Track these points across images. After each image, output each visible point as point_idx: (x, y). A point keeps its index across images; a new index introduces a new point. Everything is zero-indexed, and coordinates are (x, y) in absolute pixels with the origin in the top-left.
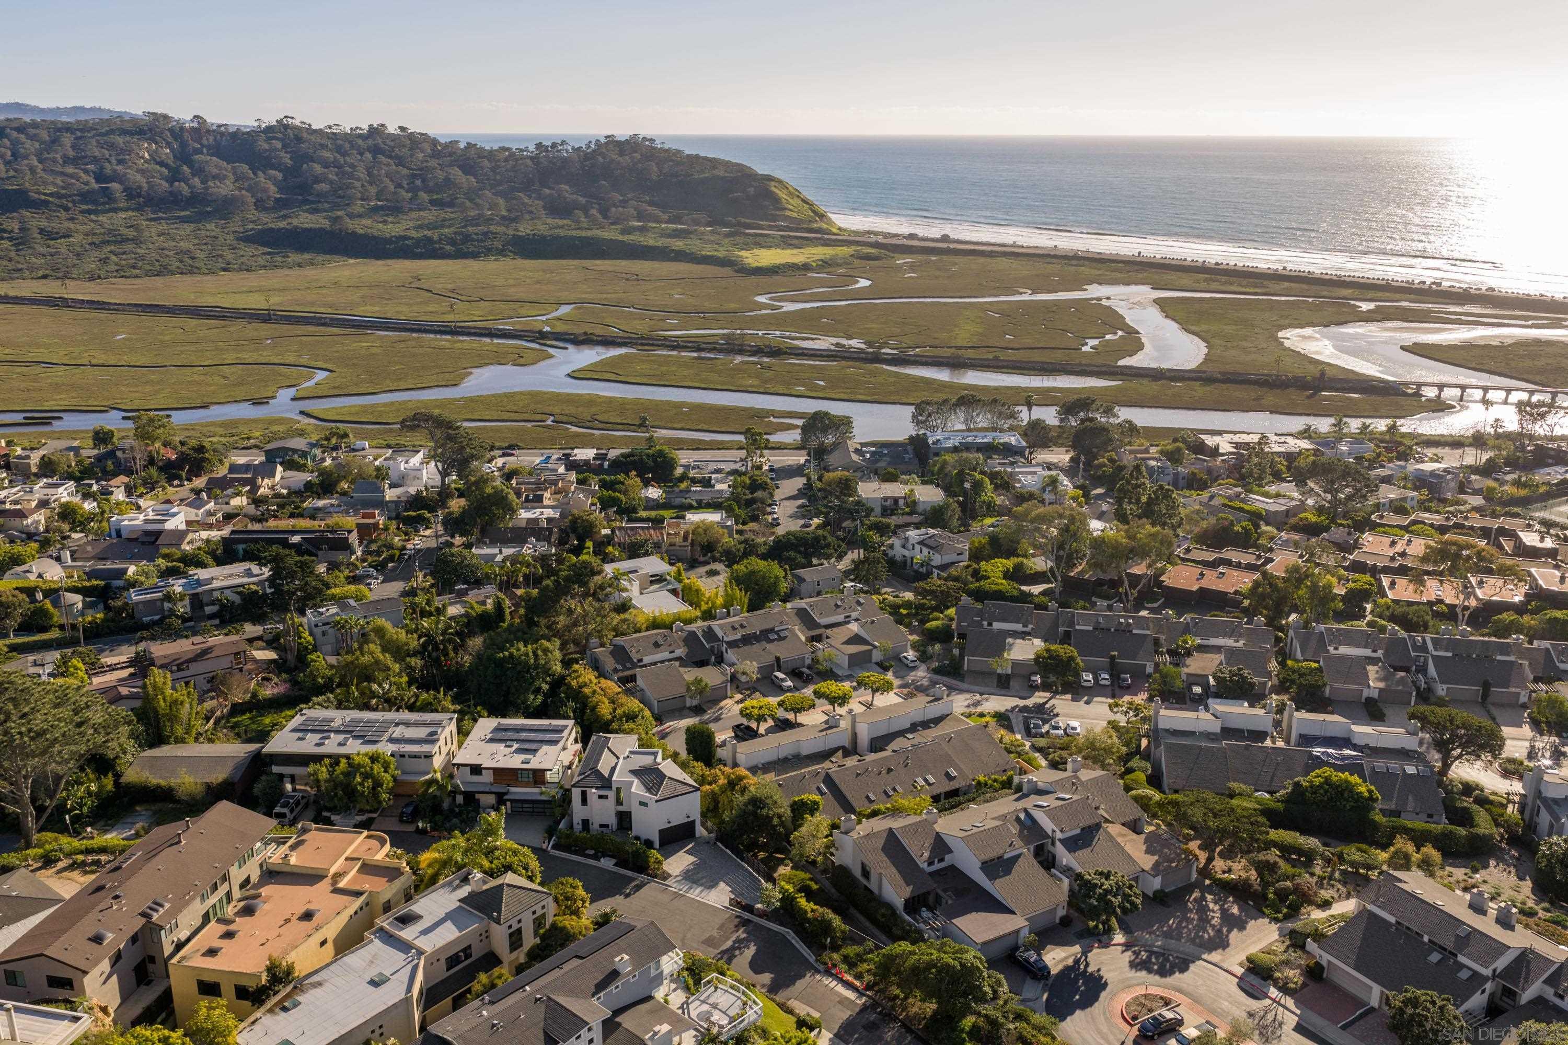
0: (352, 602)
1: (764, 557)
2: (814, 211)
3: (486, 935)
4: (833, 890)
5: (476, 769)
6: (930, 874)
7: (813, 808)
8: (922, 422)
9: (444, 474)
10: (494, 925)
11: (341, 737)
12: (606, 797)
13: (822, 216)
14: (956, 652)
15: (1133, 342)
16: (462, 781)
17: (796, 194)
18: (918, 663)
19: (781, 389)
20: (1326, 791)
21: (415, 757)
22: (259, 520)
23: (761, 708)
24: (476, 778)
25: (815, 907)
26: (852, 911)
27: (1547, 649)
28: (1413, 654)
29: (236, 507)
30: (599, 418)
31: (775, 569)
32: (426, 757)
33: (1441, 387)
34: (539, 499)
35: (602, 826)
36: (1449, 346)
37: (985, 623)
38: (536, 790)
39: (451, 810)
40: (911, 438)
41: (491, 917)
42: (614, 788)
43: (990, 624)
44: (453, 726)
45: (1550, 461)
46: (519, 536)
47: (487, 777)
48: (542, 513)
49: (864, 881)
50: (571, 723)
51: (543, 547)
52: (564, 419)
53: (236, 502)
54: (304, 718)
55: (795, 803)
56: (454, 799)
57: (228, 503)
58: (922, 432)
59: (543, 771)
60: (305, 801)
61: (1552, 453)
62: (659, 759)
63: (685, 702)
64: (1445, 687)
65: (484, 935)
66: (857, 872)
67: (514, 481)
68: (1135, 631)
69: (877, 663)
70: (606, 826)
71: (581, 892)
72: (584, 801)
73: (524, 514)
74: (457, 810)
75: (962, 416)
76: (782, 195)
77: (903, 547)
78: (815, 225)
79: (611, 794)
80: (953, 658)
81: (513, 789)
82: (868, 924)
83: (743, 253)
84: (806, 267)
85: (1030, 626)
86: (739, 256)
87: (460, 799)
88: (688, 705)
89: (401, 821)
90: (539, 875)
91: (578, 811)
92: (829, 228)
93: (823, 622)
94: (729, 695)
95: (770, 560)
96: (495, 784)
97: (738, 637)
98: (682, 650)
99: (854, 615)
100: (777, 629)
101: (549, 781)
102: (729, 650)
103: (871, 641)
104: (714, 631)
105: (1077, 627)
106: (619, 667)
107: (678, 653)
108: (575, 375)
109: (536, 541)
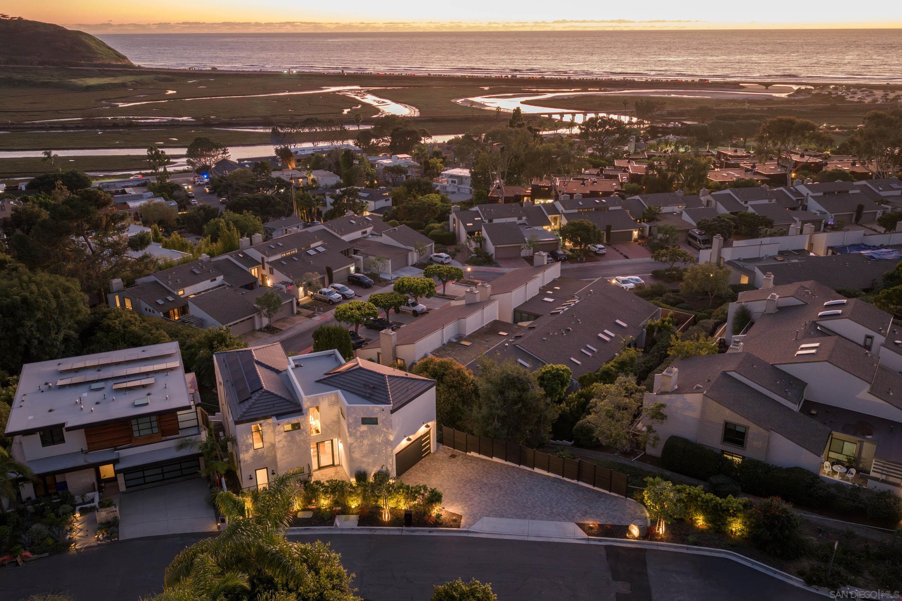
13: (124, 58)
14: (476, 246)
17: (103, 44)
18: (451, 259)
24: (53, 450)
27: (866, 185)
28: (794, 199)
37: (488, 221)
38: (169, 444)
43: (492, 221)
47: (75, 444)
59: (172, 413)
62: (342, 360)
63: (254, 325)
64: (833, 215)
66: (712, 441)
68: (610, 208)
69: (414, 266)
78: (119, 63)
83: (73, 80)
84: (124, 85)
85: (524, 218)
86: (71, 82)
88: (257, 327)
92: (132, 66)
93: (347, 238)
94: (295, 312)
95: (245, 211)
96: (90, 450)
97: (278, 257)
98: (221, 277)
99: (369, 230)
100: (312, 246)
101: (181, 425)
102: (275, 270)
103: (402, 246)
104: (248, 256)
105: (564, 211)
106: (160, 302)
107: (220, 279)
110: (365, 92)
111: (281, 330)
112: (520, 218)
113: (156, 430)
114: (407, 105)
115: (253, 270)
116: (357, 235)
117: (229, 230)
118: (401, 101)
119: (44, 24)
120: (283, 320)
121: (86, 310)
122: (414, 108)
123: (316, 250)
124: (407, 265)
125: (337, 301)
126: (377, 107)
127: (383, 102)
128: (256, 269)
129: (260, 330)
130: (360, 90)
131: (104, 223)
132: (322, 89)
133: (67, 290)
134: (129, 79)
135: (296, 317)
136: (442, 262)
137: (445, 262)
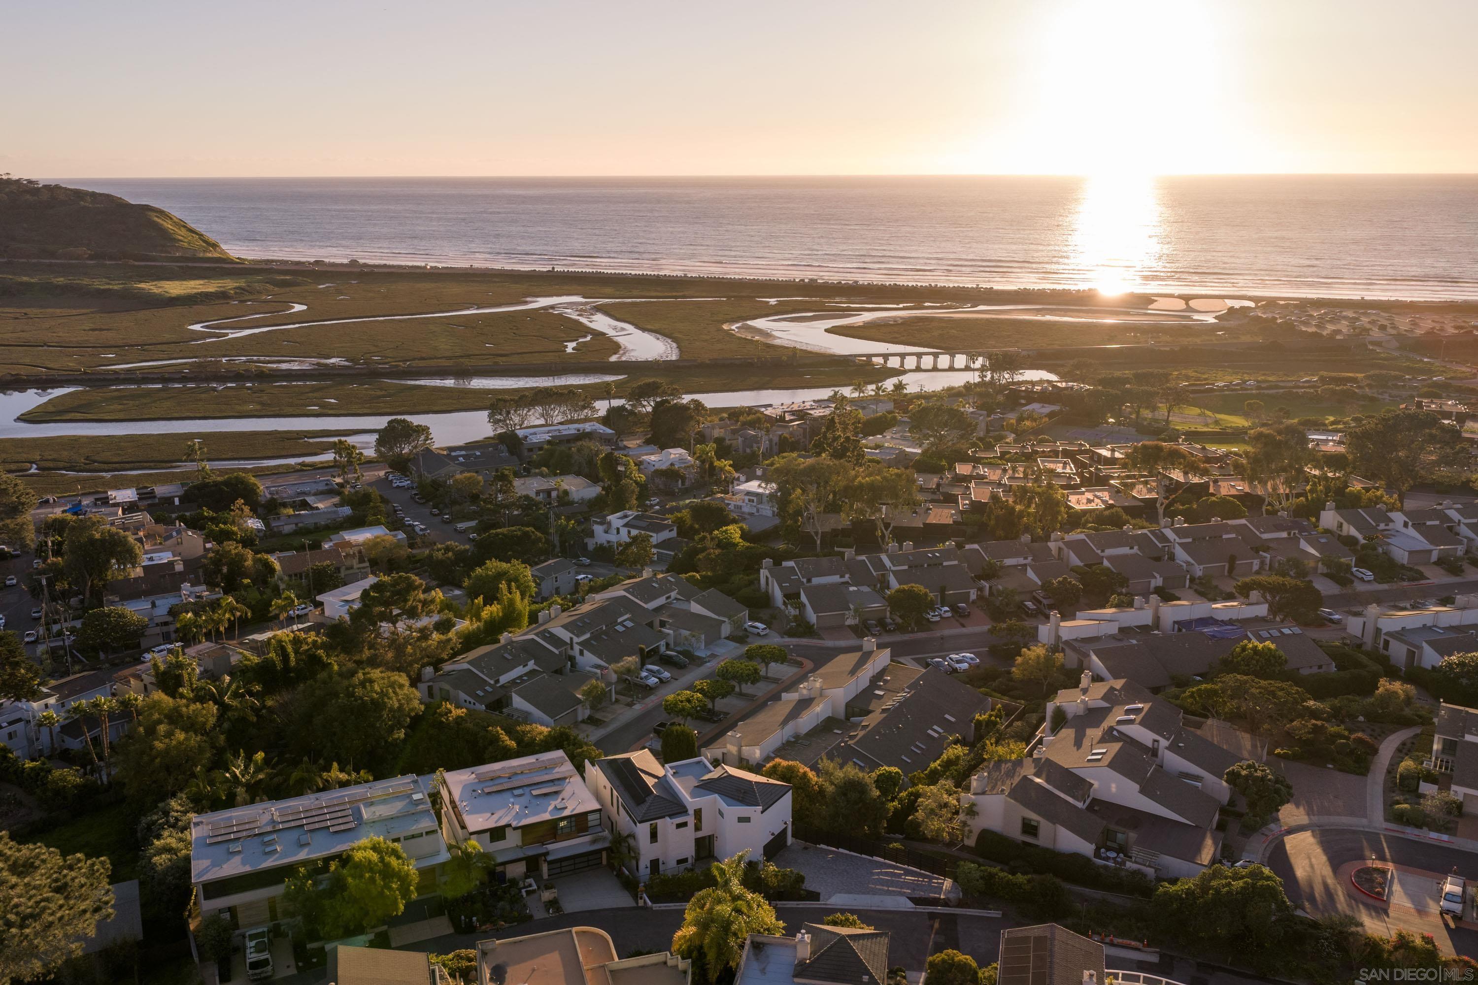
2: (205, 241)
5: (497, 833)
8: (500, 420)
12: (685, 824)
13: (215, 246)
14: (795, 612)
17: (181, 224)
18: (768, 631)
19: (290, 410)
20: (1258, 661)
21: (413, 837)
24: (500, 845)
27: (1245, 525)
30: (97, 458)
33: (886, 356)
35: (679, 862)
36: (858, 327)
37: (805, 581)
42: (691, 812)
43: (811, 580)
47: (513, 839)
48: (151, 559)
50: (559, 753)
51: (204, 592)
52: (50, 464)
54: (208, 827)
58: (506, 429)
62: (710, 767)
63: (576, 716)
64: (1201, 567)
68: (945, 564)
69: (727, 638)
70: (685, 860)
72: (654, 836)
76: (168, 225)
77: (606, 532)
78: (209, 255)
79: (691, 820)
80: (796, 620)
81: (551, 847)
83: (142, 285)
84: (224, 296)
85: (847, 576)
86: (139, 289)
88: (579, 718)
91: (647, 851)
92: (228, 261)
93: (650, 606)
94: (614, 699)
95: (513, 560)
96: (525, 846)
97: (588, 636)
98: (533, 661)
99: (673, 594)
100: (619, 620)
101: (590, 826)
102: (585, 652)
103: (713, 616)
105: (893, 568)
106: (480, 693)
107: (531, 665)
108: (29, 418)
109: (192, 586)
111: (604, 722)
112: (842, 576)
113: (573, 829)
114: (660, 337)
116: (661, 601)
118: (649, 327)
119: (93, 195)
120: (604, 709)
122: (669, 341)
123: (624, 626)
124: (720, 638)
125: (655, 687)
126: (615, 339)
127: (623, 329)
129: (583, 722)
130: (586, 303)
132: (526, 303)
135: (616, 706)
136: (758, 634)
137: (762, 634)
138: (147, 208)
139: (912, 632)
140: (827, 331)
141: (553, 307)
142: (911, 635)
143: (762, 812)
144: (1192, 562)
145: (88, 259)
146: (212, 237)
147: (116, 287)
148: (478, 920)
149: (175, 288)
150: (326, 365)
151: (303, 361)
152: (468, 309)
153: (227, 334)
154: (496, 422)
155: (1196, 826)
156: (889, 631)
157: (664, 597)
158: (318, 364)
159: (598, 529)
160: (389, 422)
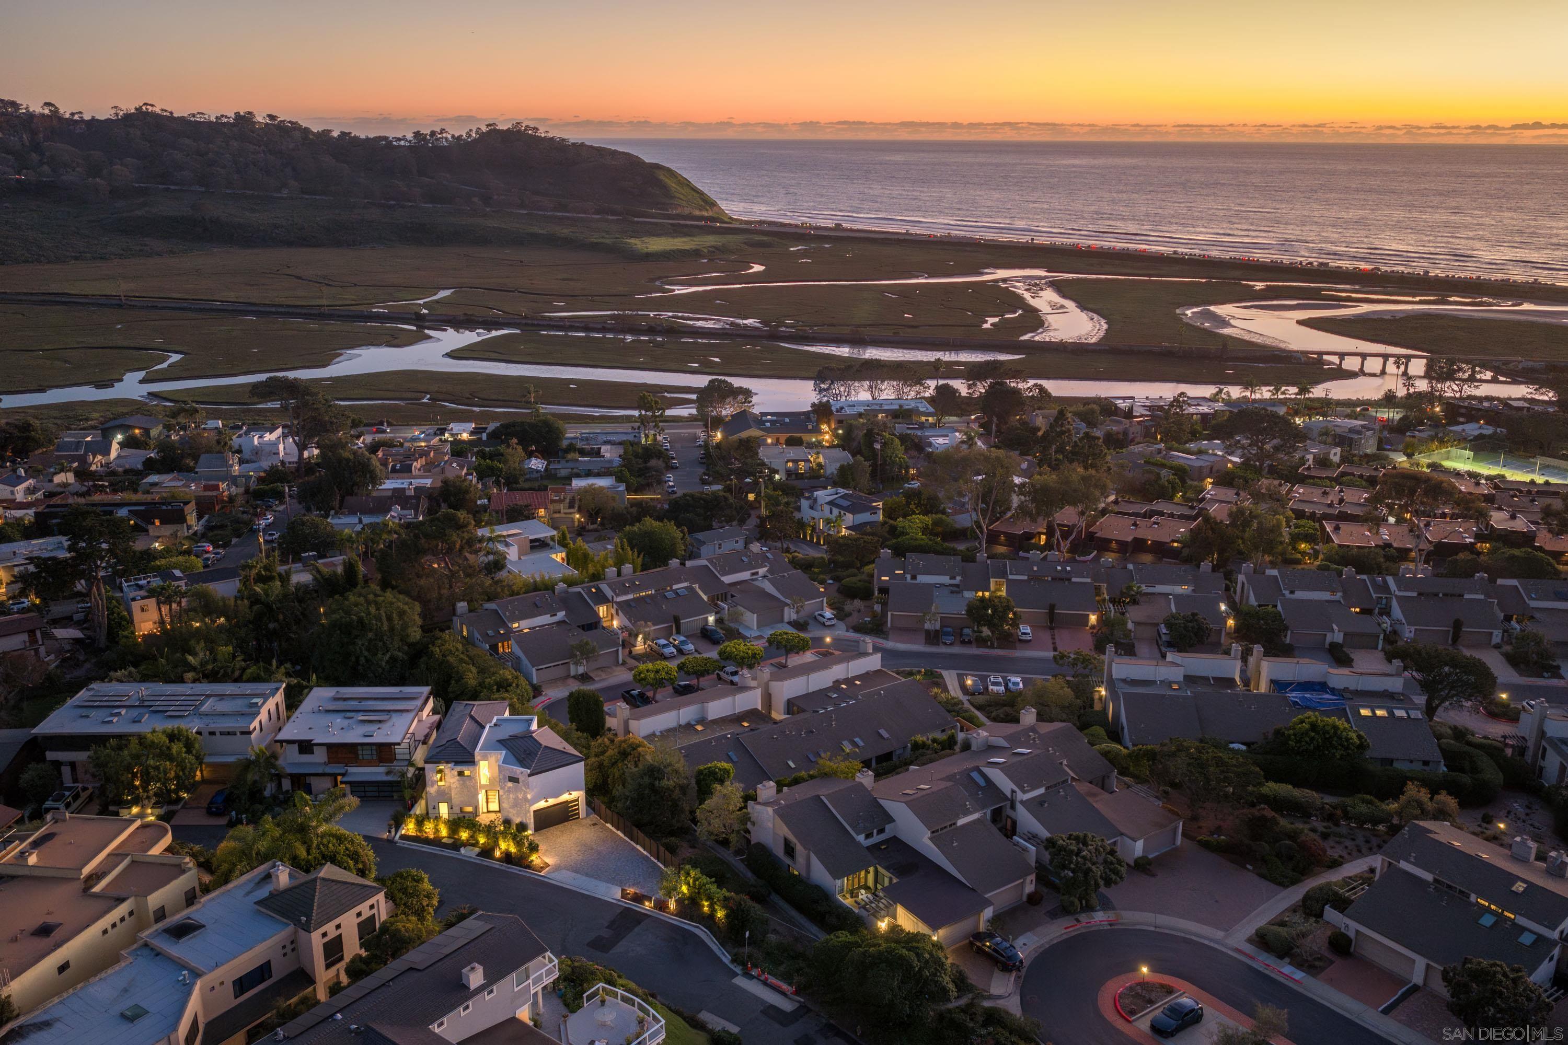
0: (177, 573)
1: (659, 519)
2: (705, 201)
3: (293, 947)
4: (749, 874)
5: (306, 747)
6: (868, 848)
7: (721, 778)
8: (825, 390)
9: (302, 447)
10: (302, 933)
11: (134, 713)
14: (878, 608)
15: (1034, 319)
16: (290, 760)
17: (684, 183)
18: (835, 621)
19: (672, 365)
20: (1312, 739)
21: (229, 733)
22: (83, 495)
23: (657, 672)
24: (306, 758)
25: (728, 894)
26: (775, 898)
28: (1374, 596)
29: (59, 485)
30: (479, 395)
31: (672, 530)
32: (242, 733)
33: (1342, 355)
34: (407, 469)
36: (1343, 320)
37: (908, 576)
38: (381, 769)
39: (274, 797)
40: (813, 405)
41: (297, 923)
43: (914, 577)
44: (279, 697)
45: (1461, 420)
46: (383, 505)
47: (320, 756)
48: (411, 484)
49: (787, 861)
50: (426, 690)
51: (410, 515)
52: (442, 396)
53: (59, 479)
54: (92, 693)
55: (700, 772)
56: (280, 785)
57: (51, 481)
58: (825, 399)
59: (390, 746)
60: (88, 793)
61: (1463, 411)
62: (534, 726)
63: (569, 670)
65: (289, 947)
66: (779, 852)
67: (380, 454)
68: (1074, 580)
69: (789, 623)
71: (427, 885)
73: (389, 484)
74: (281, 796)
75: (866, 384)
76: (671, 183)
77: (811, 508)
78: (705, 214)
80: (874, 616)
81: (352, 770)
82: (794, 913)
83: (632, 241)
84: (697, 254)
85: (958, 578)
86: (629, 244)
87: (286, 784)
88: (573, 673)
89: (210, 813)
90: (374, 868)
92: (720, 217)
93: (727, 579)
94: (621, 661)
95: (665, 520)
96: (329, 763)
97: (630, 597)
98: (564, 613)
99: (762, 571)
100: (675, 587)
101: (398, 757)
102: (622, 612)
103: (782, 598)
104: (602, 592)
105: (1010, 577)
106: (490, 633)
107: (561, 615)
108: (454, 355)
109: (402, 509)
110: (1046, 283)
111: (593, 680)
112: (953, 578)
113: (375, 758)
115: (601, 609)
116: (745, 575)
117: (623, 549)
118: (1090, 306)
119: (616, 153)
120: (601, 669)
121: (415, 634)
123: (676, 593)
124: (782, 621)
125: (669, 655)
127: (1062, 307)
128: (605, 607)
129: (574, 677)
131: (458, 546)
132: (982, 274)
133: (402, 614)
134: (710, 240)
135: (619, 668)
136: (823, 624)
137: (827, 624)
138: (657, 167)
139: (992, 647)
140: (1300, 322)
141: (1004, 280)
142: (987, 650)
143: (530, 775)
144: (1404, 621)
145: (594, 213)
146: (713, 196)
147: (608, 241)
148: (246, 817)
149: (656, 244)
150: (739, 325)
151: (718, 320)
152: (917, 277)
153: (674, 290)
154: (821, 391)
155: (973, 889)
156: (963, 642)
157: (748, 573)
158: (732, 324)
159: (804, 503)
160: (710, 382)
